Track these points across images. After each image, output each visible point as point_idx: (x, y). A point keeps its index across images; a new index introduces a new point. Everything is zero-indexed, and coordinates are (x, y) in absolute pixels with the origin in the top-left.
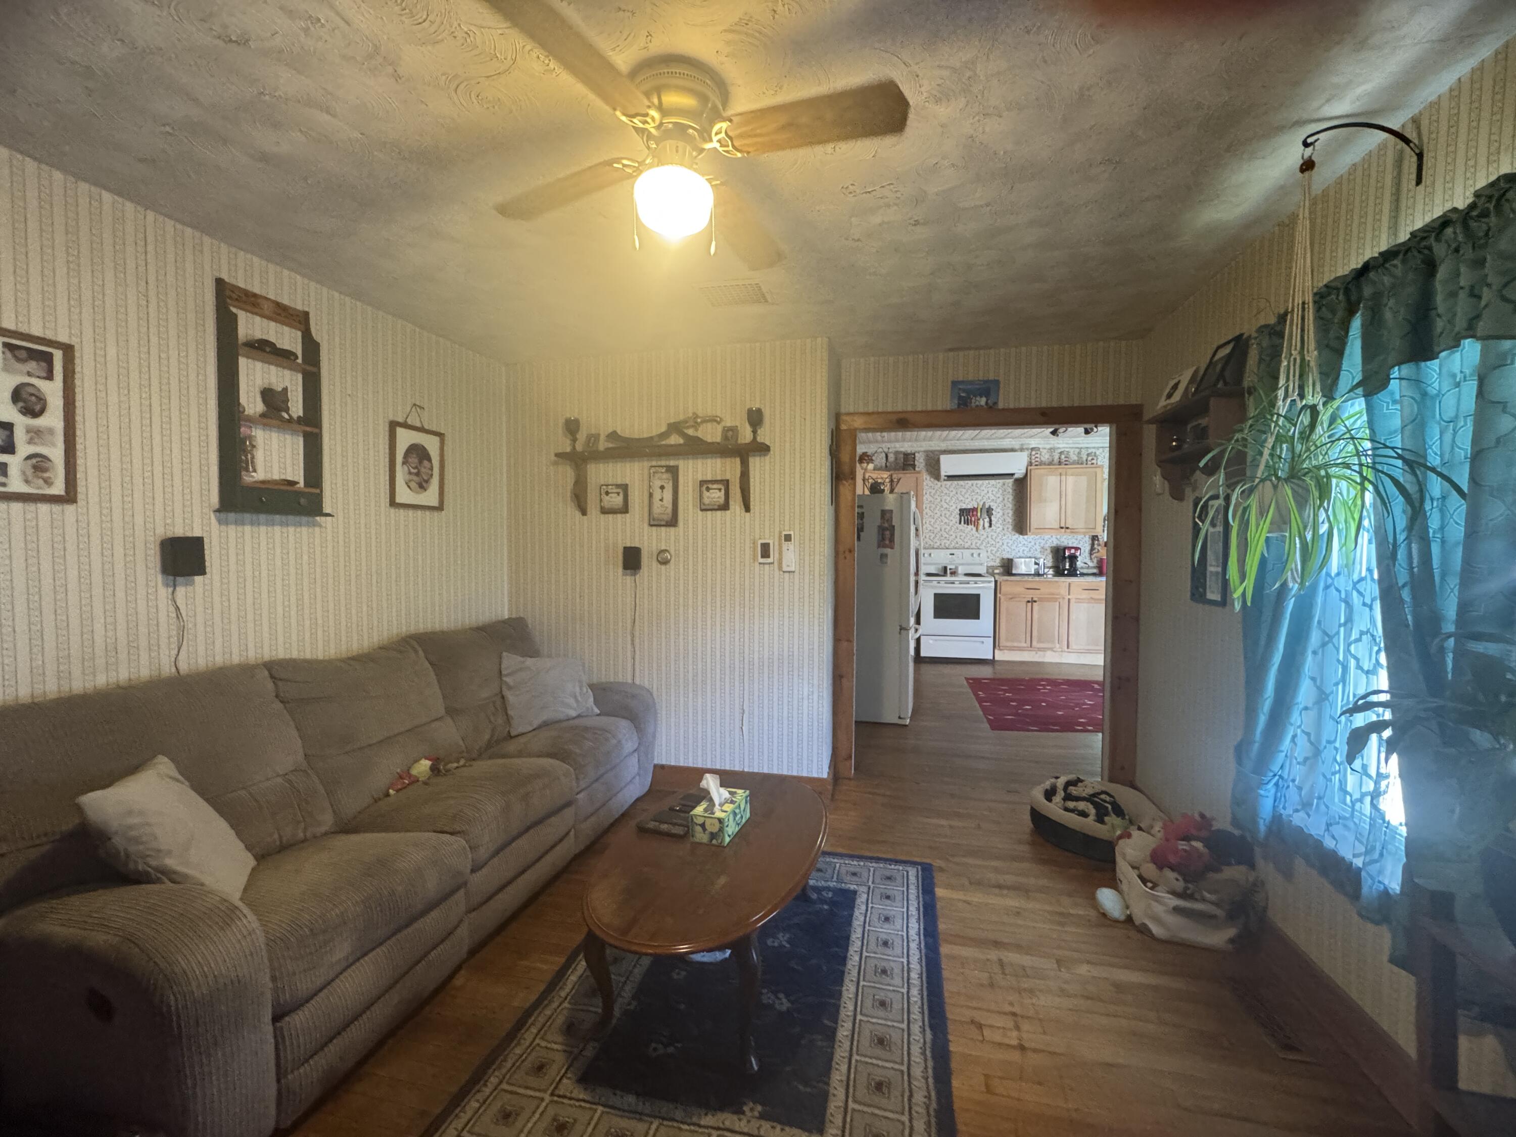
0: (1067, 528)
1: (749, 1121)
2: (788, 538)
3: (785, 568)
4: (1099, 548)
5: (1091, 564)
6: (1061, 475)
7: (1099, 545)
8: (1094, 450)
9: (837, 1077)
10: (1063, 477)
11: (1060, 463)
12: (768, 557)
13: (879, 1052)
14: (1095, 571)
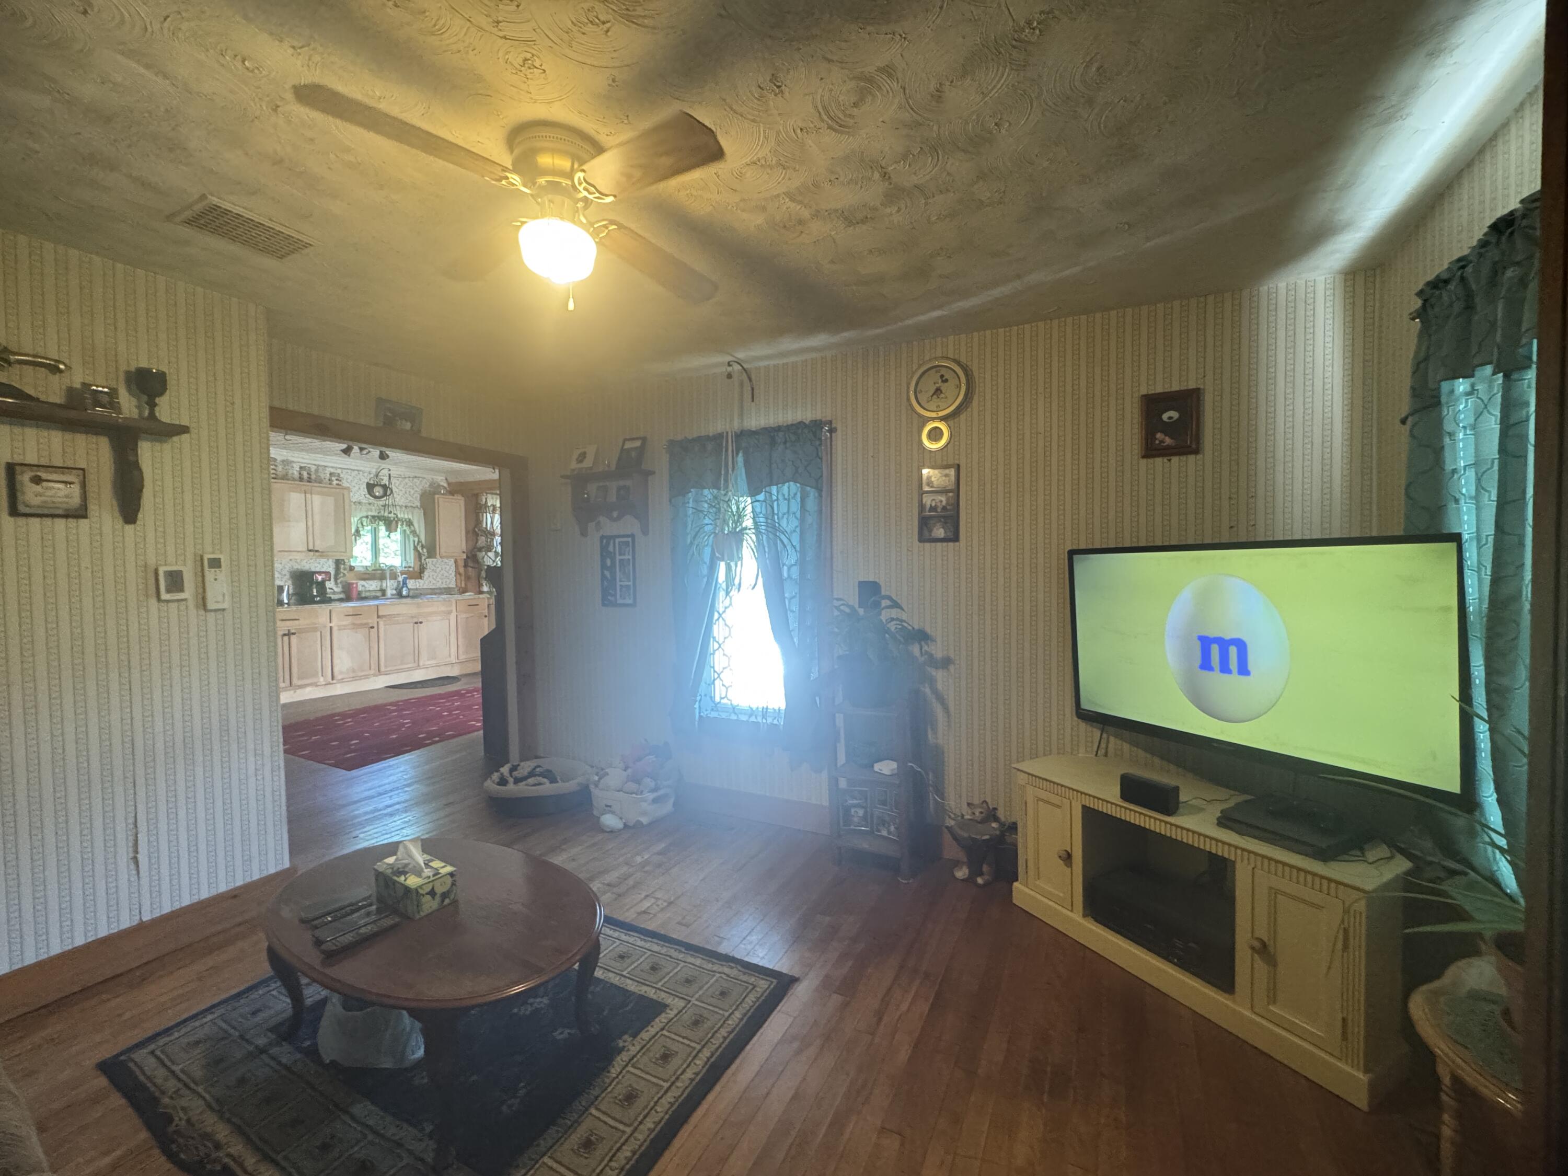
0: (317, 551)
1: (633, 1045)
2: (215, 564)
3: (211, 605)
4: (345, 572)
5: (336, 589)
6: (305, 493)
7: (345, 569)
8: (339, 471)
9: (631, 986)
10: (308, 496)
11: (301, 479)
12: (181, 590)
13: (628, 961)
14: (342, 596)
